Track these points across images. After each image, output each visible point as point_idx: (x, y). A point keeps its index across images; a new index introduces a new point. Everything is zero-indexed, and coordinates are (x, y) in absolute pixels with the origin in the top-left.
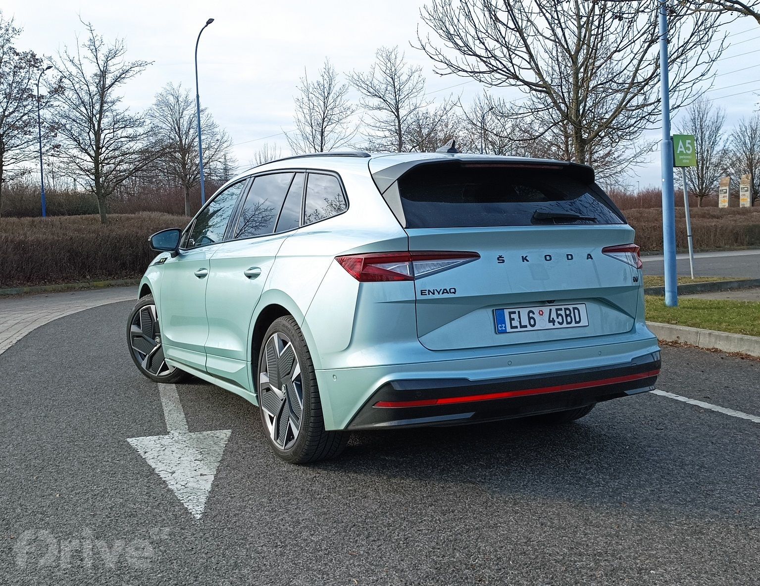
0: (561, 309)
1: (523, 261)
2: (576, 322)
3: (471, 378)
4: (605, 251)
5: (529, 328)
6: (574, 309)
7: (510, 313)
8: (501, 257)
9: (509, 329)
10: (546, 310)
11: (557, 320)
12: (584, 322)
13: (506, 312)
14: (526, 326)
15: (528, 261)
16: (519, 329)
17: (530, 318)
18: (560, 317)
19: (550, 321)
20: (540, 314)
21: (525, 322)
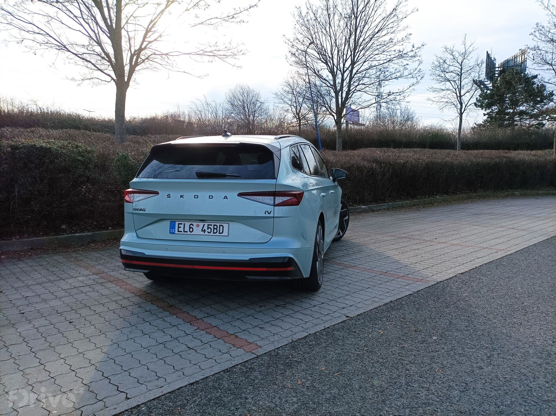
0: (211, 225)
1: (181, 198)
2: (220, 233)
3: (146, 254)
4: (240, 195)
5: (189, 233)
6: (220, 226)
7: (179, 224)
8: (169, 194)
9: (176, 232)
10: (201, 224)
11: (207, 230)
12: (225, 233)
13: (177, 223)
14: (187, 232)
15: (183, 198)
16: (183, 233)
17: (190, 228)
18: (210, 229)
19: (202, 231)
20: (197, 226)
21: (187, 229)
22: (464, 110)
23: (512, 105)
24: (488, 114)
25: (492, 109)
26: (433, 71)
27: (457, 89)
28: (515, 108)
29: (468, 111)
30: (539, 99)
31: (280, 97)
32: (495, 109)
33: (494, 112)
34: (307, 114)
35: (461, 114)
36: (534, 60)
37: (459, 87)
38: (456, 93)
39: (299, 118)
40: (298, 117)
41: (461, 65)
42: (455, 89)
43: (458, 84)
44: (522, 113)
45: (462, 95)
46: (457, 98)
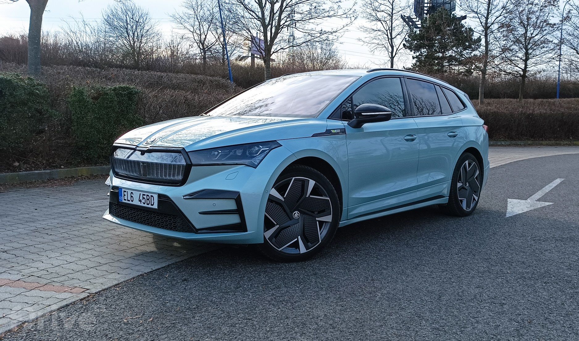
22: (396, 54)
23: (442, 48)
24: (417, 57)
25: (421, 52)
26: (364, 8)
27: (388, 31)
28: (444, 52)
29: (400, 56)
30: (467, 44)
31: (179, 21)
32: (424, 51)
33: (423, 55)
34: (214, 45)
35: (392, 58)
36: (461, 6)
37: (390, 29)
38: (387, 35)
39: (204, 49)
40: (202, 48)
41: (392, 5)
42: (387, 31)
43: (389, 26)
44: (451, 59)
45: (393, 37)
46: (389, 40)
